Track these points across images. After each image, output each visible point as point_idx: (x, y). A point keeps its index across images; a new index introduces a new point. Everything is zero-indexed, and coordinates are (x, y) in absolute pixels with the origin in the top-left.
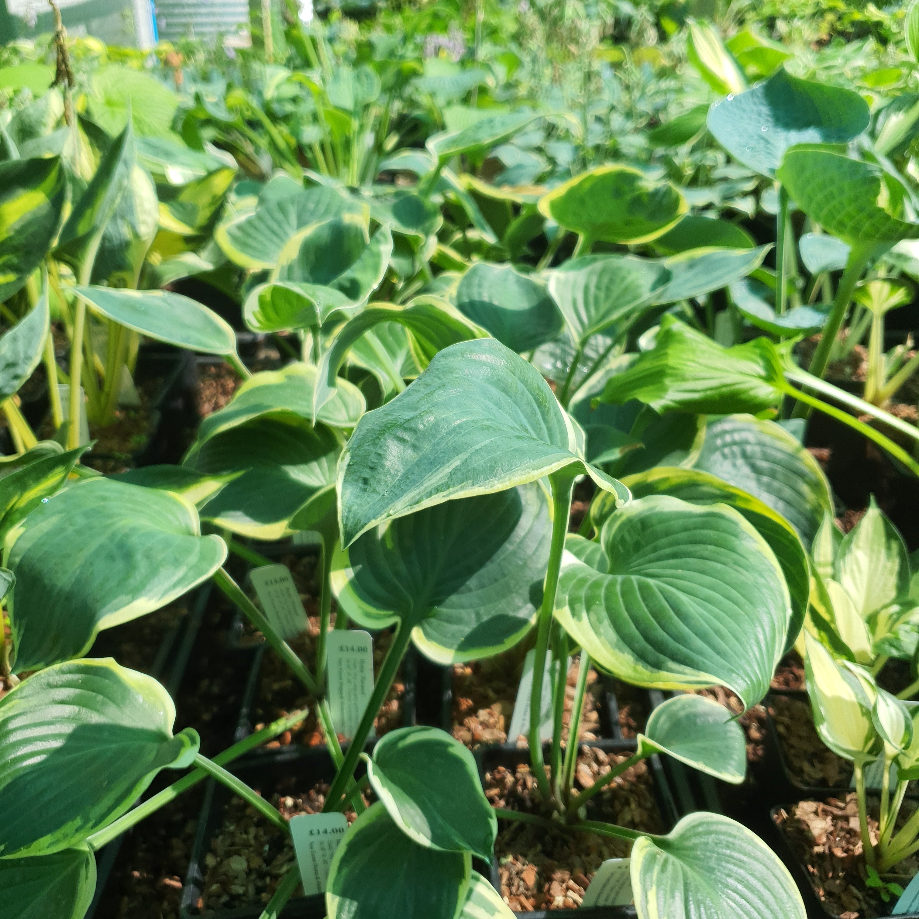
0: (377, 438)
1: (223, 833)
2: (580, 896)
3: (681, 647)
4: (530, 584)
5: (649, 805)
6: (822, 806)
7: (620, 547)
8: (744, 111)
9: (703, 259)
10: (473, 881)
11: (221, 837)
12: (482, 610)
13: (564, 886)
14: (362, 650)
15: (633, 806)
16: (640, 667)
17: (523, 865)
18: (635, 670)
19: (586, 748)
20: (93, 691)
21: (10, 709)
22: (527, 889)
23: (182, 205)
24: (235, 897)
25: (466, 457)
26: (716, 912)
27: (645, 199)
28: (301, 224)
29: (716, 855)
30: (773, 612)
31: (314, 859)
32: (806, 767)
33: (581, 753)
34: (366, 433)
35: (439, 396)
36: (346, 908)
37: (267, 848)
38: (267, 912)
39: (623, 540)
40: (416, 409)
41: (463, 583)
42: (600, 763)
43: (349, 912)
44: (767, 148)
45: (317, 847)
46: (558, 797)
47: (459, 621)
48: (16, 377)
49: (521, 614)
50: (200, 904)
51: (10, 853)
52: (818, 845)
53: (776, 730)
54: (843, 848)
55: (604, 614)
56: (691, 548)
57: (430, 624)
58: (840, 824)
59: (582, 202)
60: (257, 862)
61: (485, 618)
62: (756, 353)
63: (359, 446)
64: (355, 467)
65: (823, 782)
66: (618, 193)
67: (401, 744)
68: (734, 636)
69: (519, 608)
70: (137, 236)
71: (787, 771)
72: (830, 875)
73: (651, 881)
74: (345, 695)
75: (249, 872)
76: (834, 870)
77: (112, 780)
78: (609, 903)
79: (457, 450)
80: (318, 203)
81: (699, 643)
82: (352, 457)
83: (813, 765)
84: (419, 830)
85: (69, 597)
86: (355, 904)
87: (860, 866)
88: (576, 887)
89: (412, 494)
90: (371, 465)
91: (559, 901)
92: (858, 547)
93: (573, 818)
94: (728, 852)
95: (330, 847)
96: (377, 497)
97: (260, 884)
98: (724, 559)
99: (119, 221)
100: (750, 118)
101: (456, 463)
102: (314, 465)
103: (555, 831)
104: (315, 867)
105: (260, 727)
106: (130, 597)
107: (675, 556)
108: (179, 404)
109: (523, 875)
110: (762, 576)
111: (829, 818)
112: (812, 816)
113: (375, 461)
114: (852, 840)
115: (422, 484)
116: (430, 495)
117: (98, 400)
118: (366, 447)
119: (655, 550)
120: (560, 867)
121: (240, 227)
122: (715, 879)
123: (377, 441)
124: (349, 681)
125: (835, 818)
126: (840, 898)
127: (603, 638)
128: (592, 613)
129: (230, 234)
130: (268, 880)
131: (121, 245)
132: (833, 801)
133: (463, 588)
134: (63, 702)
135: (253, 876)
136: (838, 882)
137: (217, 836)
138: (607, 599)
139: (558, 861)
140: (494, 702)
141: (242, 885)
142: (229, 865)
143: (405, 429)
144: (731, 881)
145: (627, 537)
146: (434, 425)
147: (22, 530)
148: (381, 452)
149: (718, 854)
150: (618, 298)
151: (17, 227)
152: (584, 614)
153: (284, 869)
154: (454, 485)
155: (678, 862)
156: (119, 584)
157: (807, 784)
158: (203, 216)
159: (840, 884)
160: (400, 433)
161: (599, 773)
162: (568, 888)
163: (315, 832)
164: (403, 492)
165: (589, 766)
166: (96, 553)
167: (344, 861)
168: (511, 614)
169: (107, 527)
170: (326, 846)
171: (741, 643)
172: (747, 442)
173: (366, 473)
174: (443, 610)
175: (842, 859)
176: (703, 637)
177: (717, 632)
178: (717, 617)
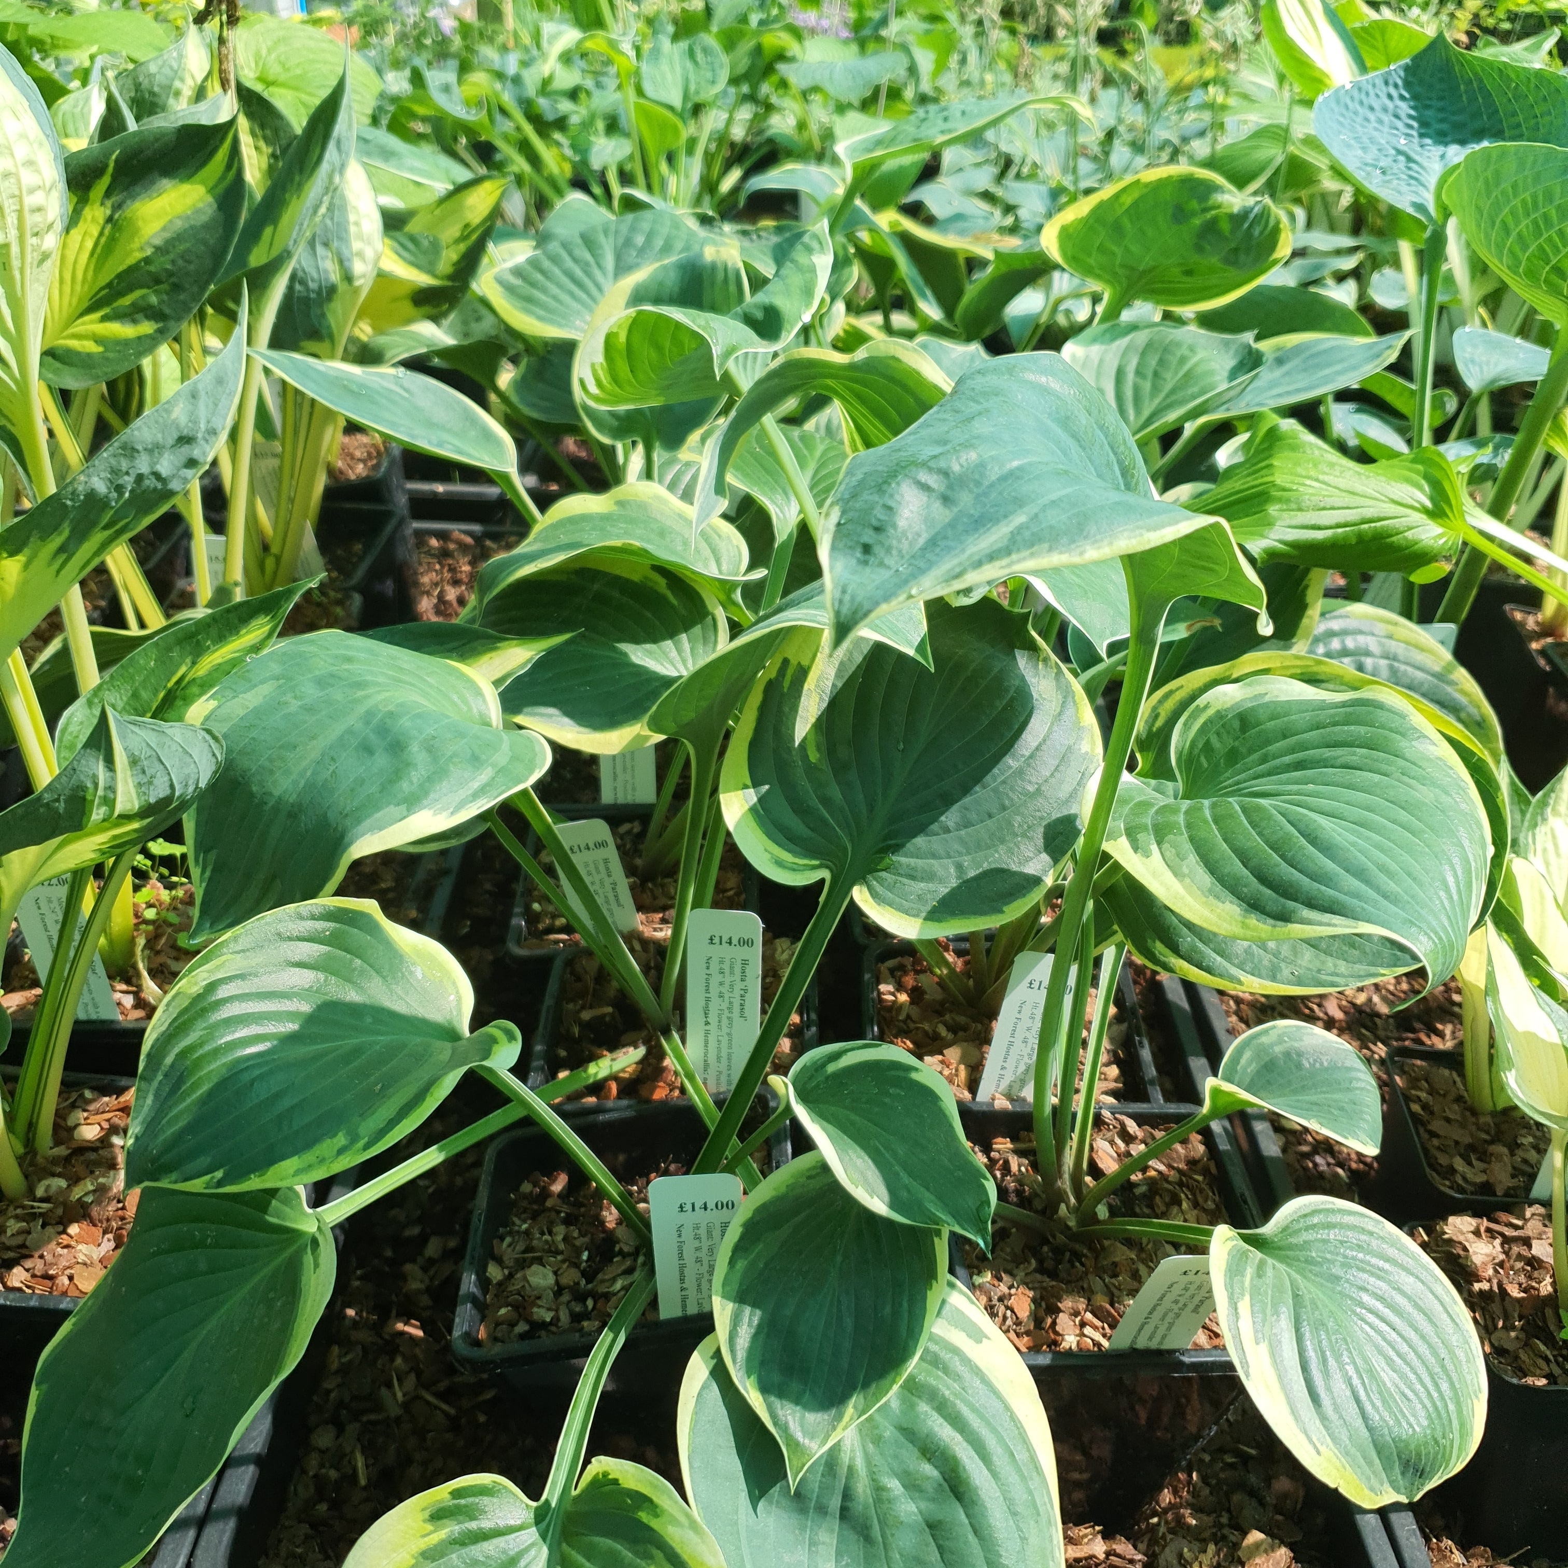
0: (885, 482)
1: (510, 1233)
2: (1104, 1336)
3: (1323, 888)
4: (1044, 823)
5: (1210, 1205)
6: (1485, 1223)
7: (1203, 760)
8: (1372, 108)
9: (1298, 350)
10: (947, 1289)
11: (508, 1240)
12: (966, 861)
13: (1078, 1320)
14: (747, 943)
15: (1185, 1205)
16: (1253, 921)
17: (1010, 1288)
18: (1244, 925)
19: (1106, 1114)
20: (347, 950)
21: (218, 968)
22: (1018, 1323)
23: (413, 239)
24: (538, 1327)
25: (1035, 510)
26: (1345, 1340)
27: (1225, 226)
28: (622, 268)
29: (1340, 1258)
30: (1466, 843)
31: (681, 1256)
32: (1459, 1164)
33: (1099, 1122)
34: (864, 479)
35: (981, 427)
36: (746, 1320)
37: (585, 1256)
38: (610, 1329)
39: (1208, 748)
40: (945, 443)
41: (935, 819)
42: (1128, 1138)
43: (750, 1325)
44: (1409, 168)
45: (687, 1234)
46: (1065, 1183)
47: (929, 877)
48: (192, 463)
49: (1030, 869)
50: (482, 1334)
51: (232, 1184)
52: (1479, 1281)
53: (1409, 1108)
54: (1520, 1285)
55: (1188, 846)
56: (1327, 753)
57: (881, 881)
58: (1516, 1249)
59: (1117, 229)
60: (570, 1276)
61: (972, 874)
62: (1417, 472)
63: (854, 496)
64: (849, 526)
65: (1487, 1188)
66: (1180, 214)
67: (831, 1068)
68: (1409, 874)
69: (1028, 860)
70: (348, 278)
71: (1428, 1170)
72: (1500, 1324)
73: (1243, 1289)
74: (713, 1018)
75: (559, 1290)
76: (1506, 1318)
77: (389, 1084)
78: (1154, 1345)
79: (1019, 502)
80: (650, 237)
81: (1354, 883)
82: (843, 513)
83: (1470, 1164)
84: (872, 1192)
85: (295, 812)
86: (758, 1313)
87: (1549, 1312)
88: (1098, 1323)
89: (948, 564)
90: (875, 523)
91: (1070, 1341)
92: (1555, 812)
93: (1090, 1218)
94: (1361, 1255)
95: (710, 1234)
96: (885, 574)
97: (578, 1308)
98: (1384, 767)
99: (320, 249)
100: (1380, 121)
101: (1020, 519)
102: (668, 644)
103: (1061, 1238)
104: (682, 1268)
105: (562, 1075)
106: (403, 807)
107: (1299, 766)
108: (389, 587)
109: (1012, 1302)
110: (1447, 793)
111: (1498, 1242)
112: (1471, 1236)
113: (882, 517)
114: (1536, 1274)
115: (963, 551)
116: (978, 564)
117: (262, 566)
118: (867, 496)
119: (1264, 760)
120: (1070, 1292)
121: (517, 272)
122: (1340, 1293)
123: (885, 487)
124: (721, 996)
125: (1506, 1240)
126: (1517, 1358)
127: (1187, 880)
128: (1166, 846)
129: (500, 281)
130: (590, 1303)
131: (319, 292)
132: (1503, 1216)
133: (935, 827)
134: (300, 965)
135: (566, 1297)
136: (1513, 1334)
137: (502, 1239)
138: (1189, 826)
139: (1068, 1283)
140: (949, 1045)
141: (549, 1309)
142: (525, 1279)
143: (930, 469)
144: (1366, 1298)
145: (1215, 743)
146: (977, 466)
147: (213, 704)
148: (893, 504)
149: (1346, 1257)
150: (1173, 391)
151: (158, 242)
152: (1154, 847)
153: (618, 1285)
154: (1018, 550)
155: (1281, 1267)
156: (383, 789)
157: (1461, 1190)
158: (450, 256)
159: (1517, 1338)
160: (924, 477)
161: (1128, 1154)
162: (1083, 1324)
163: (688, 1207)
164: (931, 564)
165: (1112, 1143)
166: (341, 742)
167: (739, 1249)
168: (1014, 868)
169: (357, 701)
170: (703, 1232)
171: (1421, 885)
172: (1368, 653)
173: (868, 537)
174: (900, 859)
175: (1518, 1300)
176: (1360, 874)
177: (1383, 868)
178: (1378, 847)
